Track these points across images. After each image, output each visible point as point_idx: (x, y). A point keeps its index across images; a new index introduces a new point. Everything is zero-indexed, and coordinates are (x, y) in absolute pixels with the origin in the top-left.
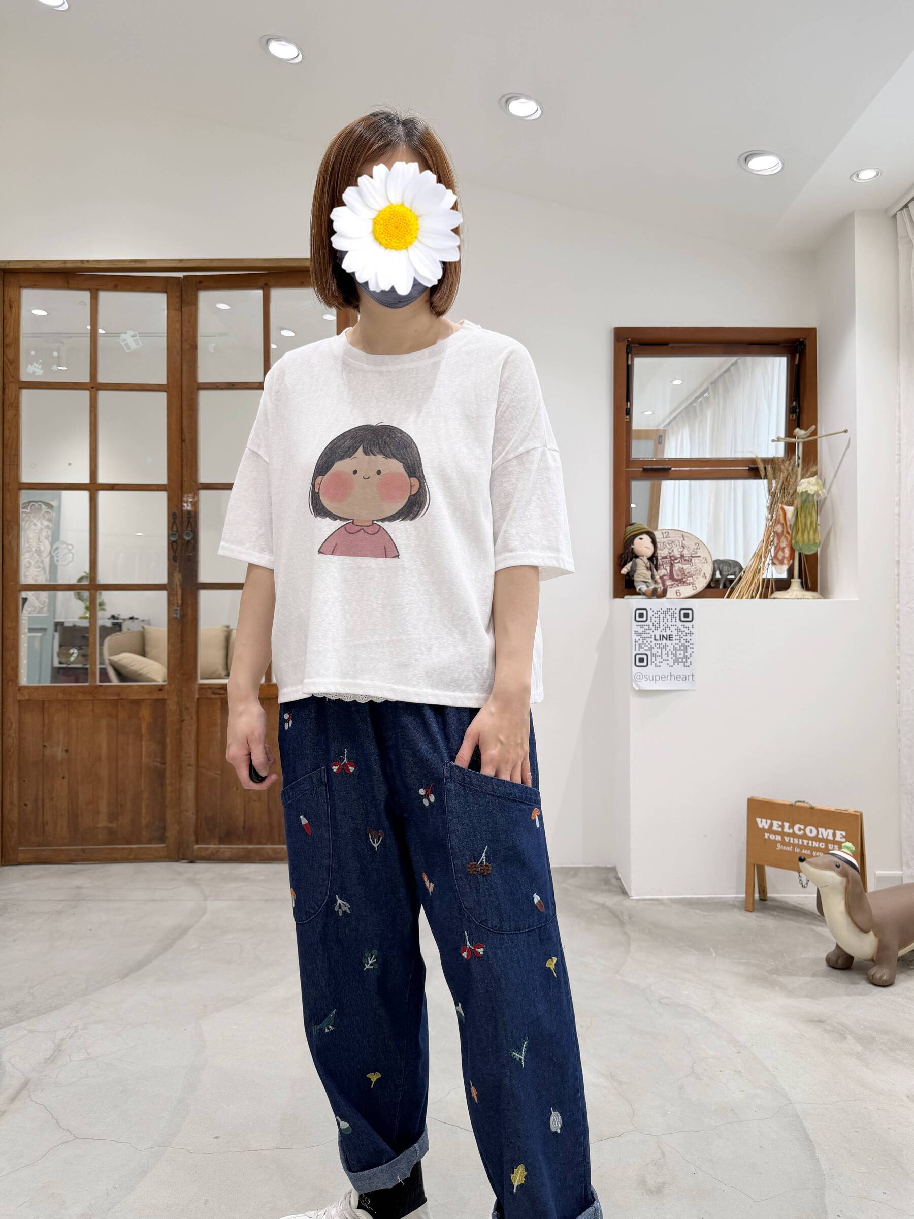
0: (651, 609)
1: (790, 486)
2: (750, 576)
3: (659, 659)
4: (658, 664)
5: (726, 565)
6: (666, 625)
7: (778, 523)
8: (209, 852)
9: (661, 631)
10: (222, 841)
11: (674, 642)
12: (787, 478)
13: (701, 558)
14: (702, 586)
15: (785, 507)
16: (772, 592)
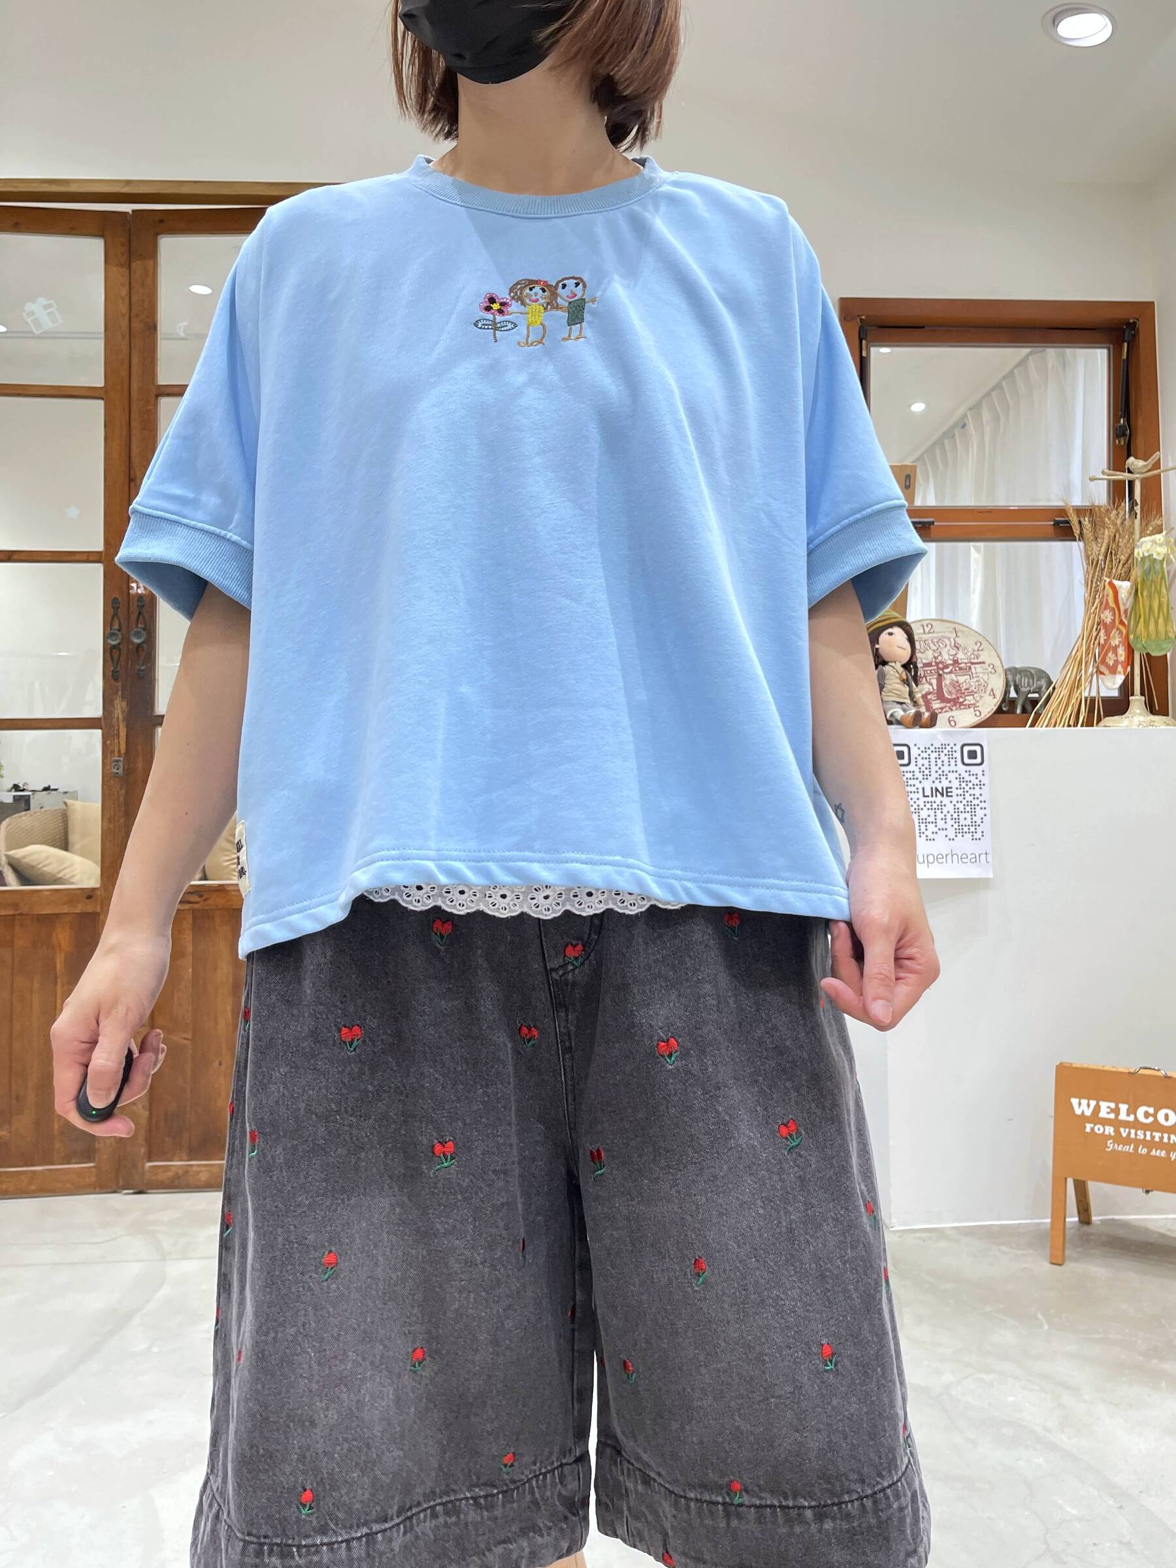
0: (915, 745)
1: (1120, 549)
2: (1065, 692)
3: (931, 827)
4: (931, 836)
5: (1025, 676)
6: (940, 772)
7: (1105, 609)
8: (170, 1174)
9: (934, 782)
10: (193, 1154)
11: (954, 799)
12: (1115, 536)
13: (987, 665)
14: (989, 710)
15: (1116, 582)
16: (1099, 720)
